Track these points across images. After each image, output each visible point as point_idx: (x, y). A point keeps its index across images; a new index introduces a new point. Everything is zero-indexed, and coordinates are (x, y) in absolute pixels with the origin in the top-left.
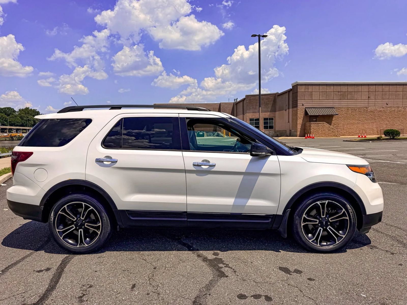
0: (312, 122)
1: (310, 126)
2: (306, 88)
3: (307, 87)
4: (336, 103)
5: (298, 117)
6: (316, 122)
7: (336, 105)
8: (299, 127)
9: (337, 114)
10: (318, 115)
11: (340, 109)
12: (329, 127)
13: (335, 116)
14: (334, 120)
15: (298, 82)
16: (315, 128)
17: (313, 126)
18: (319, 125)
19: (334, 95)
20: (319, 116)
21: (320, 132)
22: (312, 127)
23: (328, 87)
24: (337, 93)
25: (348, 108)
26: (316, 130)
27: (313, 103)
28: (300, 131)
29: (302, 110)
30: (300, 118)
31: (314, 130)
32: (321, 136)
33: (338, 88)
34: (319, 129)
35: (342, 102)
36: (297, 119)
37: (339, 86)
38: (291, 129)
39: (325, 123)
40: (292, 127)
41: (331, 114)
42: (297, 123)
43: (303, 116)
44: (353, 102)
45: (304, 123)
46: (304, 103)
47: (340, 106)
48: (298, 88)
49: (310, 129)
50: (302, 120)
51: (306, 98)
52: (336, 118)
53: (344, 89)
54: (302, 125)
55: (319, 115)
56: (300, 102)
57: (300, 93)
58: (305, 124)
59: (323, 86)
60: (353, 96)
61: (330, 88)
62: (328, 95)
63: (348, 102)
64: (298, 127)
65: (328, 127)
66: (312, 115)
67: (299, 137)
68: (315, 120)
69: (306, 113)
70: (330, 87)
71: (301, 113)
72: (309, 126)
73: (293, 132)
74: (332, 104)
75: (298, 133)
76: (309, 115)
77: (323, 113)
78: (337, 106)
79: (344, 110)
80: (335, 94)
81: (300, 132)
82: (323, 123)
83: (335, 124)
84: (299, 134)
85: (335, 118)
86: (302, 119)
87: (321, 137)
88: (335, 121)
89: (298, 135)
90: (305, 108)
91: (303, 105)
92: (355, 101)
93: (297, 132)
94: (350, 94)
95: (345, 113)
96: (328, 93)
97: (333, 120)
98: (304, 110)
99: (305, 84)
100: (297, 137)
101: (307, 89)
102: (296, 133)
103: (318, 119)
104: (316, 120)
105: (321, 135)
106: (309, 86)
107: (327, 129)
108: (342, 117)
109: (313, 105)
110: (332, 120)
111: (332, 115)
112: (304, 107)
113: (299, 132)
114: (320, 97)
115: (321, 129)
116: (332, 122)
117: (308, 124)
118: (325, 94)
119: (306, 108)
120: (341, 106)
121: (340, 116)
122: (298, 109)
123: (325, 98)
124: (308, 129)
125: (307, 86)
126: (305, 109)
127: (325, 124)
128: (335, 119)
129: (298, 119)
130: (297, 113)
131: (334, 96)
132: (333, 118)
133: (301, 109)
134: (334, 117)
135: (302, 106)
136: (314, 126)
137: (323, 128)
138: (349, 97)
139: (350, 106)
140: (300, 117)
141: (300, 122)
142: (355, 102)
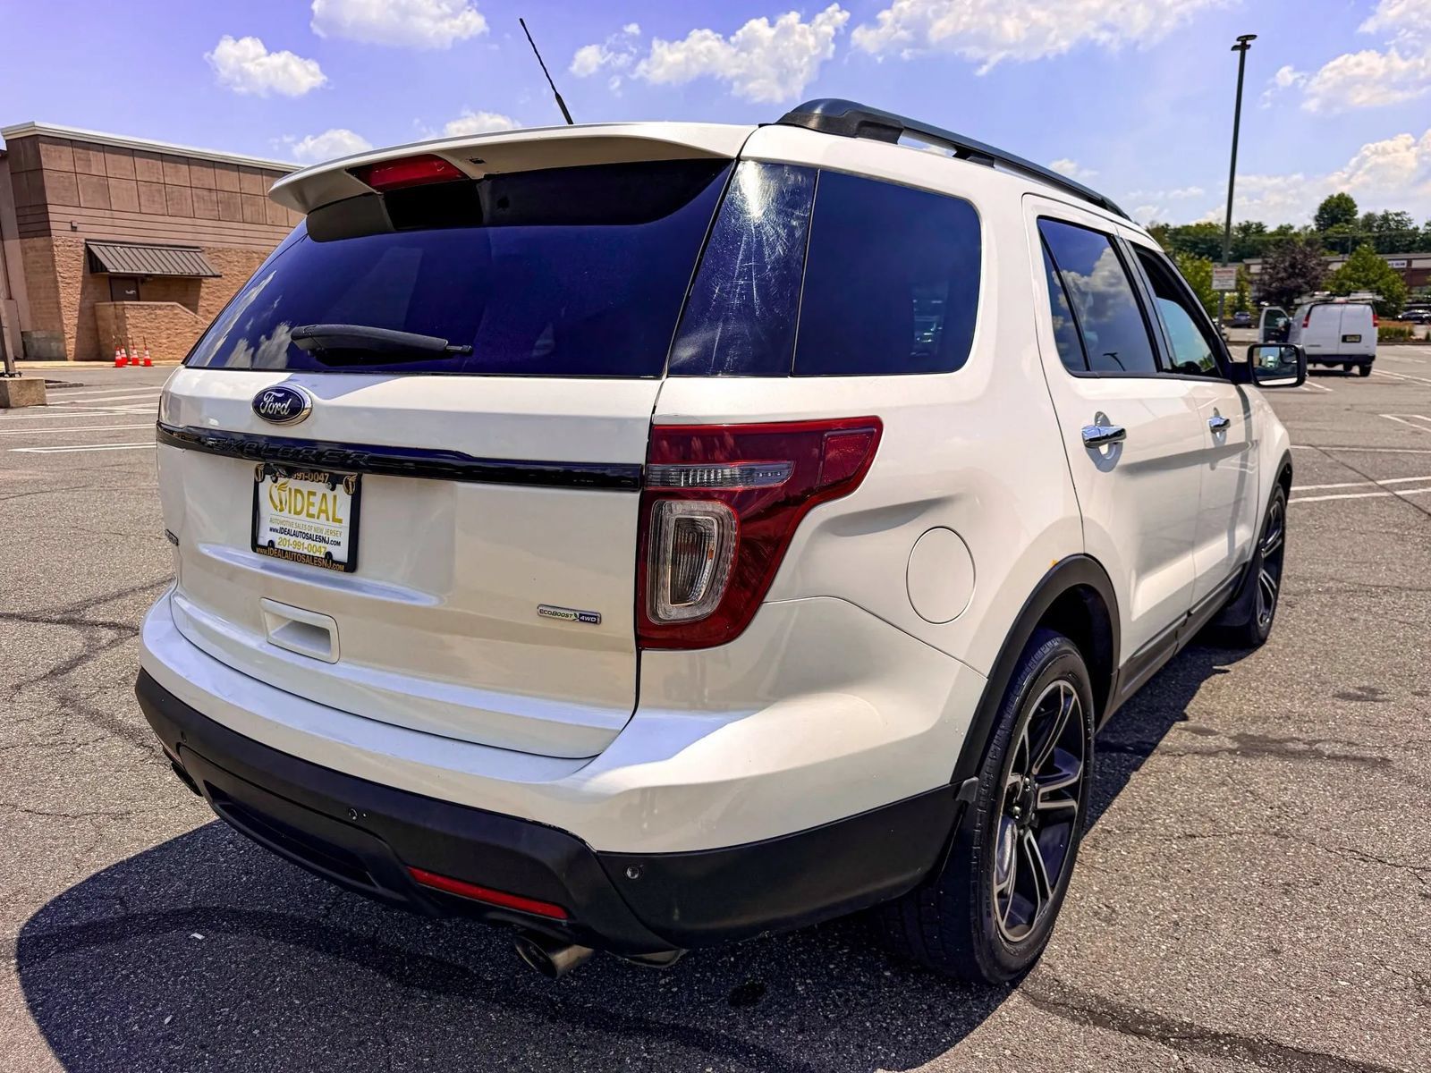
0: (126, 303)
1: (121, 318)
2: (79, 159)
3: (82, 156)
4: (205, 233)
5: (59, 279)
6: (139, 300)
7: (207, 241)
8: (70, 320)
9: (216, 274)
10: (146, 272)
11: (222, 256)
12: (196, 323)
13: (206, 281)
14: (207, 296)
15: (37, 124)
16: (144, 326)
17: (133, 317)
18: (158, 312)
19: (195, 199)
20: (148, 279)
21: (164, 341)
22: (131, 321)
23: (169, 167)
24: (206, 193)
25: (248, 254)
26: (149, 333)
27: (117, 222)
28: (75, 334)
29: (71, 248)
30: (67, 281)
31: (140, 332)
32: (170, 356)
33: (206, 177)
34: (158, 328)
35: (227, 232)
36: (57, 288)
37: (211, 167)
38: (27, 328)
39: (179, 305)
40: (33, 318)
41: (195, 272)
42: (58, 303)
43: (81, 274)
44: (263, 235)
45: (87, 304)
46: (79, 219)
47: (219, 245)
48: (42, 153)
49: (122, 329)
50: (79, 289)
51: (85, 201)
52: (212, 290)
53: (229, 180)
54: (80, 311)
55: (147, 275)
56: (58, 216)
57: (56, 175)
58: (93, 307)
59: (150, 161)
60: (260, 211)
61: (177, 172)
62: (172, 199)
63: (247, 233)
64: (65, 322)
65: (193, 323)
66: (122, 271)
67: (75, 360)
68: (132, 292)
69: (93, 265)
70: (176, 167)
71: (69, 260)
72: (117, 317)
73: (38, 339)
74: (189, 236)
75: (71, 346)
76: (111, 271)
77: (165, 270)
78: (209, 244)
79: (238, 262)
80: (198, 196)
81: (78, 339)
82: (173, 306)
83: (210, 313)
84: (76, 349)
85: (207, 290)
86: (79, 285)
87: (169, 359)
88: (208, 299)
89: (71, 354)
90: (83, 241)
91: (74, 229)
92: (270, 228)
93: (63, 340)
94: (251, 205)
95: (240, 272)
96: (172, 192)
97: (202, 294)
98: (83, 248)
99: (71, 140)
100: (65, 359)
101: (81, 162)
102: (62, 345)
103: (142, 289)
104: (138, 292)
105: (170, 353)
106: (91, 152)
107: (187, 330)
108: (234, 284)
109: (119, 231)
110: (198, 297)
111: (198, 275)
112: (81, 237)
113: (74, 340)
114: (142, 203)
115: (167, 329)
116: (200, 303)
117: (107, 309)
118: (160, 191)
119: (87, 240)
120: (226, 246)
121: (224, 281)
122: (58, 243)
123: (163, 208)
124: (114, 327)
125: (80, 150)
126: (87, 245)
127: (180, 309)
128: (207, 293)
129: (61, 285)
130: (53, 261)
131: (196, 205)
132: (200, 286)
133: (70, 244)
134: (203, 285)
135: (73, 234)
136: (139, 318)
137: (172, 324)
138: (248, 212)
139: (255, 248)
140: (70, 277)
141: (71, 296)
142: (271, 235)
